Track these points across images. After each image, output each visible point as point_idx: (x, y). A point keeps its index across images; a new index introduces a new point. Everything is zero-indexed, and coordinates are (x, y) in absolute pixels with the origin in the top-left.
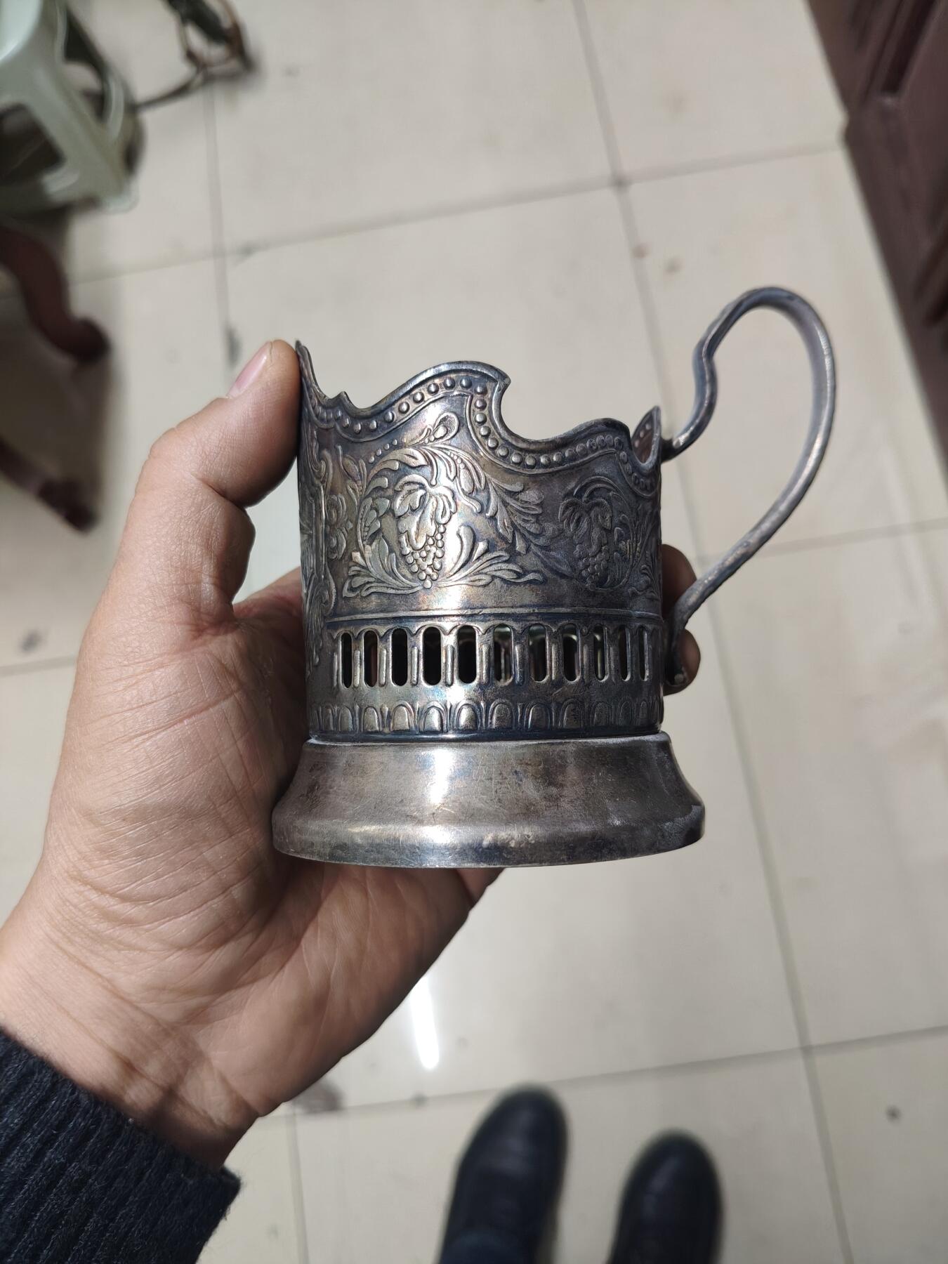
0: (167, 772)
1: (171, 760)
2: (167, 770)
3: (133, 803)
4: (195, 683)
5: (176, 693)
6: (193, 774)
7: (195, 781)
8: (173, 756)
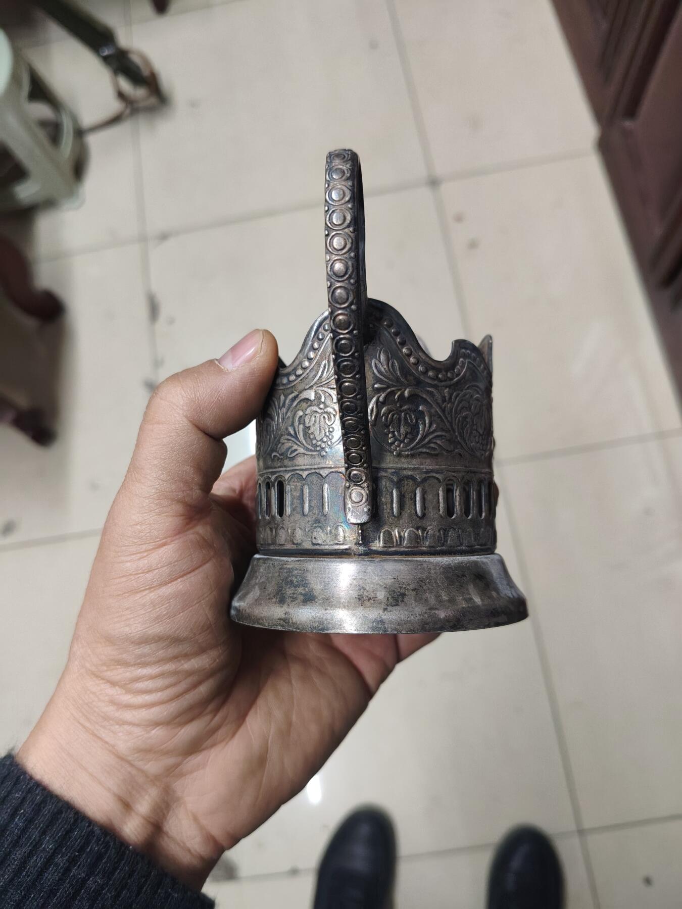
0: (165, 613)
1: (167, 604)
2: (164, 611)
3: (139, 632)
4: (188, 555)
5: (175, 562)
6: (182, 614)
7: (182, 618)
8: (169, 602)
